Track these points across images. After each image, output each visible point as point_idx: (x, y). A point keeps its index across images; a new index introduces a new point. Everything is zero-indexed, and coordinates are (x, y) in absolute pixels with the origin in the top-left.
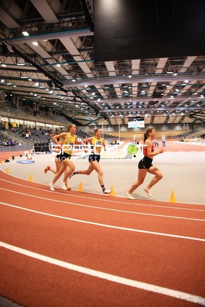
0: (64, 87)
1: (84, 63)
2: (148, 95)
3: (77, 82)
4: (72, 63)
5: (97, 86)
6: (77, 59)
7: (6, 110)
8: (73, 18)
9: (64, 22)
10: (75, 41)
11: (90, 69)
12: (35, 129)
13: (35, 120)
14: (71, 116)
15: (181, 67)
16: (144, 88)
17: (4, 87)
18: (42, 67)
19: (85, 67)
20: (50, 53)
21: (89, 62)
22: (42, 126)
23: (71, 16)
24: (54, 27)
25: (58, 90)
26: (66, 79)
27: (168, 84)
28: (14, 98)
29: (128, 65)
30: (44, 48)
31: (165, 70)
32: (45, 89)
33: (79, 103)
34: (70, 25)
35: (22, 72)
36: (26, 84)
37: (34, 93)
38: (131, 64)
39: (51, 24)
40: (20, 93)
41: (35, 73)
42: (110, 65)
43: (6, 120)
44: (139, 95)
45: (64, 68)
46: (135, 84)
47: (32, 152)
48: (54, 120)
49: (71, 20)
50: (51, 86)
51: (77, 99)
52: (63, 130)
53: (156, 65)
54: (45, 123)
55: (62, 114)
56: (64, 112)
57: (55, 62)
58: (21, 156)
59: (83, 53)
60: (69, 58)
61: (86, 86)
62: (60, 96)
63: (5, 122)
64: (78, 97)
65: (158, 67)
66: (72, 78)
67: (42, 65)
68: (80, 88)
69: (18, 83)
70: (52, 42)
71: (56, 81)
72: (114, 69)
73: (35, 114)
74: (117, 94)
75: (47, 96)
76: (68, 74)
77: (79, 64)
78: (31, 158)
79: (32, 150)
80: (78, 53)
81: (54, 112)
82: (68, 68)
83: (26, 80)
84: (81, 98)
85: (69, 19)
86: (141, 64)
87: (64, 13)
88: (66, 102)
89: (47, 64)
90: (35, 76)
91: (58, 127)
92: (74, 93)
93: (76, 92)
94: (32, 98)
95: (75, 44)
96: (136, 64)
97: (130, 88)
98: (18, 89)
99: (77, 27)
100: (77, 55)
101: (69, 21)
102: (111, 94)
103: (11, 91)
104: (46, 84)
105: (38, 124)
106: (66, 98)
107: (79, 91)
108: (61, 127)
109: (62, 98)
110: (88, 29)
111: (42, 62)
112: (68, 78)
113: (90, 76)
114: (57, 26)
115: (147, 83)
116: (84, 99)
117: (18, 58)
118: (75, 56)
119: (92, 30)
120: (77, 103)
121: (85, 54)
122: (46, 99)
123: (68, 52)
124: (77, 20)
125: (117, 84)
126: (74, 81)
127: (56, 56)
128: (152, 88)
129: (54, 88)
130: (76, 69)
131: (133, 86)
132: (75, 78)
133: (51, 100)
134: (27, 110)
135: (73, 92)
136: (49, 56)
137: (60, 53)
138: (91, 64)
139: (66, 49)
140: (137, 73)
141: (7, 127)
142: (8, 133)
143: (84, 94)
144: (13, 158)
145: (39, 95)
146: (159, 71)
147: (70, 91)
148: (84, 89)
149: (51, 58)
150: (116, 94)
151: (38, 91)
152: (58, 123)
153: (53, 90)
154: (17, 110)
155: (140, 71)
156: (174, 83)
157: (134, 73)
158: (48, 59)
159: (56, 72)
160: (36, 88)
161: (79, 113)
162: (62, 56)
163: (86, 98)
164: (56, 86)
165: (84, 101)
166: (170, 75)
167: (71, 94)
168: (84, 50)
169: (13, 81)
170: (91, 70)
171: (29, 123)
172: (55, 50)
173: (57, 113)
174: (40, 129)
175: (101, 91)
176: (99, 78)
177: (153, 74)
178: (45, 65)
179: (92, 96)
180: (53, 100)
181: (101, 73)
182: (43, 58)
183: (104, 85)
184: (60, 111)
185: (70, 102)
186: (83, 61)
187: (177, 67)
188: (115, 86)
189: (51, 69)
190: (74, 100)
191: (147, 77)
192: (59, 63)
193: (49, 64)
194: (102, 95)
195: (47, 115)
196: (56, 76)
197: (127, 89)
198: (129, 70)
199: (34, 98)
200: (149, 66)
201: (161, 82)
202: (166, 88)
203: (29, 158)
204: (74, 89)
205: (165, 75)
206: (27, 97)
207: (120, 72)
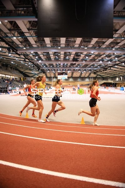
0: (18, 52)
1: (31, 38)
2: (70, 60)
3: (27, 49)
4: (24, 37)
5: (39, 53)
6: (27, 35)
8: (25, 9)
9: (19, 10)
10: (26, 23)
11: (35, 41)
14: (22, 70)
15: (90, 44)
16: (68, 55)
18: (4, 38)
19: (32, 40)
20: (10, 30)
21: (34, 37)
23: (24, 7)
24: (12, 13)
25: (14, 54)
26: (20, 47)
27: (82, 53)
29: (58, 41)
30: (5, 26)
31: (80, 45)
32: (6, 52)
33: (28, 63)
34: (23, 13)
38: (60, 40)
39: (10, 10)
42: (47, 40)
44: (65, 59)
45: (18, 40)
46: (62, 53)
48: (11, 73)
49: (23, 10)
50: (9, 51)
51: (26, 60)
52: (17, 79)
53: (75, 42)
54: (5, 75)
55: (17, 69)
56: (18, 68)
57: (13, 36)
59: (30, 31)
60: (22, 34)
61: (32, 52)
62: (15, 58)
64: (27, 59)
65: (76, 43)
66: (23, 47)
67: (4, 37)
68: (28, 54)
70: (11, 22)
71: (13, 47)
72: (49, 43)
74: (52, 58)
75: (7, 57)
76: (20, 44)
77: (28, 38)
80: (27, 31)
81: (11, 68)
82: (21, 40)
84: (29, 60)
85: (22, 9)
86: (66, 41)
87: (19, 5)
88: (19, 61)
89: (7, 36)
91: (14, 77)
93: (26, 56)
95: (25, 25)
96: (63, 40)
97: (59, 55)
99: (27, 14)
100: (27, 33)
101: (22, 10)
102: (47, 58)
104: (6, 49)
106: (19, 59)
107: (28, 55)
108: (16, 77)
109: (17, 59)
110: (34, 17)
111: (3, 35)
112: (21, 46)
113: (35, 46)
114: (14, 13)
115: (69, 52)
116: (30, 60)
118: (25, 33)
119: (37, 17)
120: (26, 62)
121: (32, 32)
122: (6, 59)
123: (21, 30)
124: (27, 10)
126: (25, 48)
127: (13, 32)
128: (72, 56)
129: (11, 52)
130: (26, 41)
131: (61, 53)
132: (25, 46)
133: (10, 60)
135: (24, 55)
136: (9, 32)
137: (16, 30)
138: (35, 38)
139: (19, 28)
140: (64, 46)
143: (31, 57)
145: (1, 56)
146: (77, 46)
147: (22, 55)
148: (31, 54)
149: (10, 33)
150: (50, 58)
151: (1, 53)
152: (14, 75)
153: (11, 53)
155: (66, 45)
156: (85, 53)
157: (62, 46)
158: (8, 33)
159: (13, 42)
161: (28, 69)
162: (17, 32)
163: (32, 59)
164: (13, 51)
165: (30, 62)
166: (83, 48)
167: (22, 57)
168: (31, 29)
170: (36, 42)
172: (12, 28)
173: (13, 68)
174: (2, 78)
175: (41, 56)
176: (40, 48)
177: (73, 47)
178: (6, 37)
179: (36, 59)
180: (11, 60)
181: (42, 45)
182: (4, 32)
183: (43, 52)
184: (15, 67)
185: (22, 62)
186: (30, 36)
187: (87, 44)
188: (50, 53)
189: (10, 40)
190: (25, 61)
191: (69, 49)
192: (15, 37)
193: (9, 37)
194: (42, 58)
195: (7, 69)
196: (13, 45)
197: (57, 55)
198: (59, 44)
200: (71, 42)
201: (78, 52)
202: (81, 56)
204: (24, 53)
205: (80, 48)
207: (53, 44)
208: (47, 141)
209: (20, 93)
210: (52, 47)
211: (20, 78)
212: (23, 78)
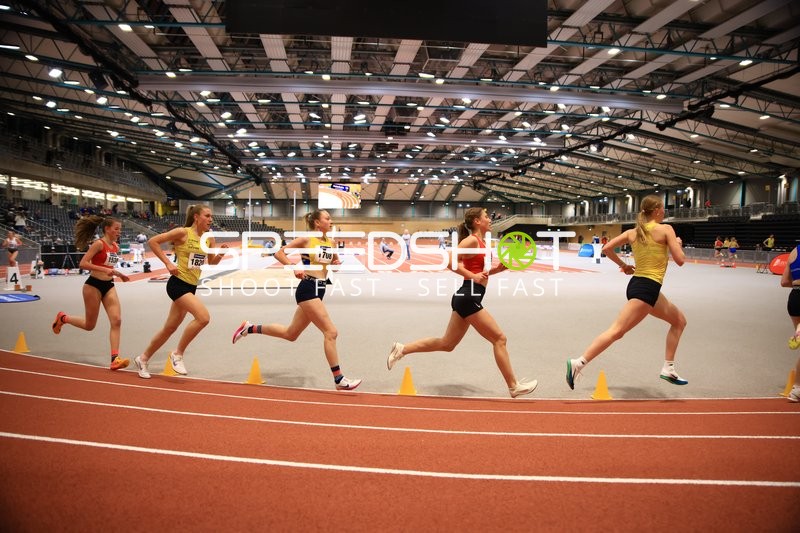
0: (142, 90)
1: (202, 30)
2: (372, 128)
3: (181, 78)
4: (168, 26)
5: (238, 96)
6: (180, 16)
11: (218, 46)
12: (48, 201)
13: (47, 176)
14: (160, 170)
15: (455, 65)
16: (362, 109)
18: (74, 26)
19: (204, 41)
21: (215, 30)
22: (70, 196)
25: (121, 96)
26: (149, 69)
27: (422, 102)
29: (322, 48)
31: (415, 68)
32: (81, 89)
33: (186, 137)
36: (18, 68)
37: (47, 98)
38: (330, 45)
41: (48, 41)
42: (274, 45)
44: (349, 127)
45: (143, 37)
46: (339, 97)
47: (33, 270)
48: (108, 179)
50: (100, 82)
51: (178, 125)
52: (136, 208)
53: (394, 53)
54: (81, 187)
55: (134, 165)
56: (140, 157)
57: (115, 17)
59: (198, 2)
60: (158, 10)
61: (204, 93)
62: (128, 114)
64: (183, 120)
65: (398, 58)
66: (165, 67)
67: (72, 20)
68: (188, 97)
71: (116, 69)
72: (282, 53)
73: (50, 158)
74: (292, 118)
75: (89, 110)
76: (153, 54)
77: (188, 30)
78: (29, 288)
79: (34, 263)
81: (109, 158)
82: (153, 39)
83: (19, 56)
84: (190, 124)
86: (355, 48)
88: (146, 130)
89: (89, 18)
90: (49, 48)
91: (120, 199)
92: (170, 109)
93: (178, 108)
94: (41, 112)
96: (342, 47)
97: (325, 106)
100: (182, 6)
102: (274, 117)
104: (86, 75)
105: (58, 189)
106: (147, 119)
107: (185, 105)
108: (130, 199)
109: (135, 119)
111: (71, 11)
112: (154, 65)
113: (217, 66)
115: (370, 98)
116: (198, 127)
118: (174, 6)
120: (180, 136)
121: (205, 5)
122: (86, 120)
125: (291, 94)
126: (171, 75)
128: (380, 117)
129: (110, 88)
130: (177, 45)
131: (333, 101)
132: (174, 67)
133: (102, 123)
134: (21, 147)
135: (169, 105)
138: (221, 33)
140: (345, 68)
143: (200, 114)
145: (62, 104)
146: (401, 70)
147: (158, 101)
148: (202, 99)
149: (103, 5)
150: (288, 120)
151: (61, 93)
152: (122, 188)
153: (107, 94)
155: (353, 66)
156: (436, 101)
157: (336, 69)
158: (93, 3)
159: (117, 45)
160: (52, 83)
161: (185, 163)
162: (137, 2)
163: (206, 123)
164: (118, 85)
165: (197, 133)
166: (429, 81)
167: (161, 111)
170: (222, 51)
171: (27, 183)
173: (120, 161)
174: (65, 204)
175: (248, 108)
176: (242, 75)
177: (384, 77)
178: (81, 19)
179: (223, 121)
180: (108, 123)
181: (248, 61)
183: (256, 94)
184: (128, 154)
185: (159, 133)
186: (197, 24)
187: (444, 64)
188: (286, 97)
189: (103, 37)
190: (171, 129)
191: (368, 82)
192: (127, 21)
193: (97, 21)
194: (251, 120)
195: (87, 164)
196: (115, 57)
197: (318, 109)
198: (324, 60)
199: (47, 113)
200: (374, 55)
201: (406, 97)
202: (418, 112)
203: (22, 287)
204: (170, 96)
205: (414, 81)
206: (23, 109)
207: (299, 62)
209: (147, 268)
210: (293, 72)
211: (152, 204)
212: (166, 205)
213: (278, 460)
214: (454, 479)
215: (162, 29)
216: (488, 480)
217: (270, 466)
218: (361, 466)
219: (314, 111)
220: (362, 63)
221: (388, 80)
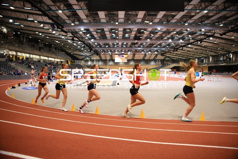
0: (65, 29)
1: (81, 11)
2: (131, 38)
3: (76, 25)
4: (72, 10)
5: (91, 30)
6: (75, 7)
7: (14, 45)
11: (86, 15)
12: (40, 61)
13: (39, 54)
14: (69, 51)
15: (155, 18)
16: (127, 33)
17: (13, 26)
18: (47, 12)
19: (82, 14)
21: (85, 11)
22: (45, 60)
25: (59, 31)
26: (67, 23)
27: (145, 30)
28: (22, 36)
29: (116, 15)
31: (143, 19)
32: (48, 29)
33: (77, 42)
35: (29, 15)
36: (32, 24)
37: (40, 32)
38: (118, 14)
40: (27, 32)
41: (40, 17)
42: (102, 14)
43: (14, 53)
44: (124, 38)
45: (65, 14)
46: (121, 29)
47: (36, 80)
48: (55, 54)
50: (53, 27)
51: (75, 39)
53: (137, 15)
54: (48, 57)
55: (62, 50)
56: (64, 48)
57: (57, 9)
58: (26, 83)
59: (80, 3)
60: (69, 6)
61: (82, 29)
62: (61, 36)
63: (13, 55)
64: (76, 37)
65: (138, 17)
66: (71, 22)
67: (46, 10)
68: (77, 31)
69: (26, 23)
71: (58, 23)
72: (104, 17)
73: (40, 49)
74: (107, 36)
75: (50, 35)
76: (68, 19)
77: (77, 11)
80: (76, 3)
81: (56, 49)
82: (68, 14)
83: (33, 21)
84: (78, 38)
86: (125, 14)
88: (66, 40)
89: (51, 9)
90: (40, 18)
91: (59, 60)
92: (72, 34)
93: (75, 34)
96: (121, 14)
97: (117, 32)
98: (25, 28)
100: (76, 5)
102: (102, 35)
103: (19, 29)
104: (50, 25)
105: (42, 58)
106: (66, 37)
107: (77, 33)
108: (61, 60)
109: (63, 37)
111: (46, 8)
112: (68, 22)
113: (85, 21)
115: (130, 29)
116: (80, 39)
117: (25, 3)
118: (74, 5)
120: (75, 42)
121: (82, 4)
122: (50, 38)
126: (73, 24)
127: (58, 4)
128: (133, 33)
129: (56, 29)
130: (74, 16)
131: (119, 30)
132: (73, 22)
134: (33, 46)
135: (72, 33)
137: (61, 1)
138: (87, 12)
140: (122, 20)
141: (14, 60)
142: (16, 64)
143: (81, 35)
144: (19, 85)
145: (43, 34)
146: (139, 20)
147: (69, 32)
148: (81, 31)
149: (54, 5)
150: (106, 36)
151: (43, 30)
152: (59, 57)
153: (56, 30)
154: (24, 46)
155: (125, 19)
156: (150, 29)
157: (120, 21)
158: (51, 5)
159: (58, 17)
160: (41, 28)
161: (77, 50)
162: (64, 4)
163: (82, 38)
164: (58, 28)
165: (80, 41)
166: (148, 23)
167: (70, 35)
168: (81, 1)
169: (21, 21)
170: (87, 17)
171: (34, 56)
173: (59, 49)
174: (44, 62)
175: (94, 33)
176: (92, 23)
177: (134, 23)
178: (49, 10)
179: (87, 37)
180: (55, 39)
181: (94, 20)
182: (47, 5)
183: (97, 29)
184: (61, 47)
185: (69, 41)
186: (80, 9)
187: (152, 18)
188: (105, 30)
189: (54, 14)
190: (73, 40)
191: (130, 24)
192: (61, 10)
193: (53, 10)
194: (95, 37)
195: (50, 50)
196: (58, 20)
197: (114, 33)
198: (116, 18)
199: (39, 37)
200: (131, 16)
201: (141, 29)
202: (144, 33)
203: (33, 85)
204: (72, 30)
205: (143, 24)
206: (33, 36)
207: (109, 19)
208: (93, 137)
211: (67, 61)
212: (71, 62)
213: (105, 136)
214: (158, 144)
215: (70, 11)
216: (168, 145)
217: (103, 138)
218: (130, 139)
219: (113, 33)
220: (127, 18)
221: (135, 24)
